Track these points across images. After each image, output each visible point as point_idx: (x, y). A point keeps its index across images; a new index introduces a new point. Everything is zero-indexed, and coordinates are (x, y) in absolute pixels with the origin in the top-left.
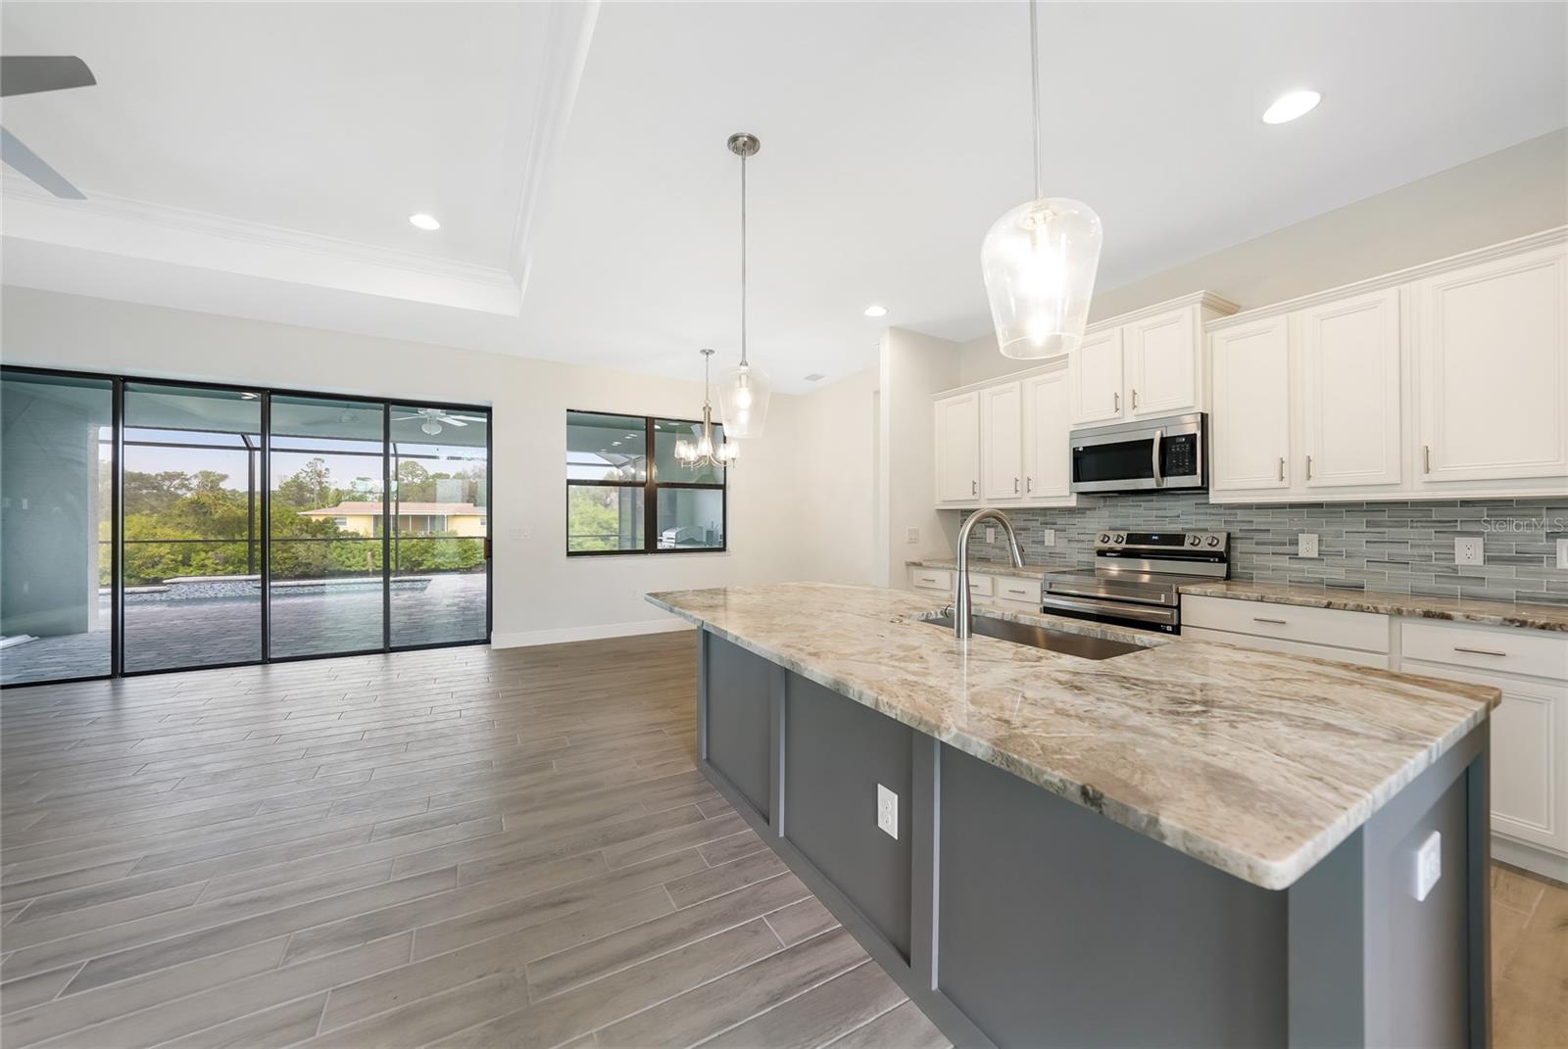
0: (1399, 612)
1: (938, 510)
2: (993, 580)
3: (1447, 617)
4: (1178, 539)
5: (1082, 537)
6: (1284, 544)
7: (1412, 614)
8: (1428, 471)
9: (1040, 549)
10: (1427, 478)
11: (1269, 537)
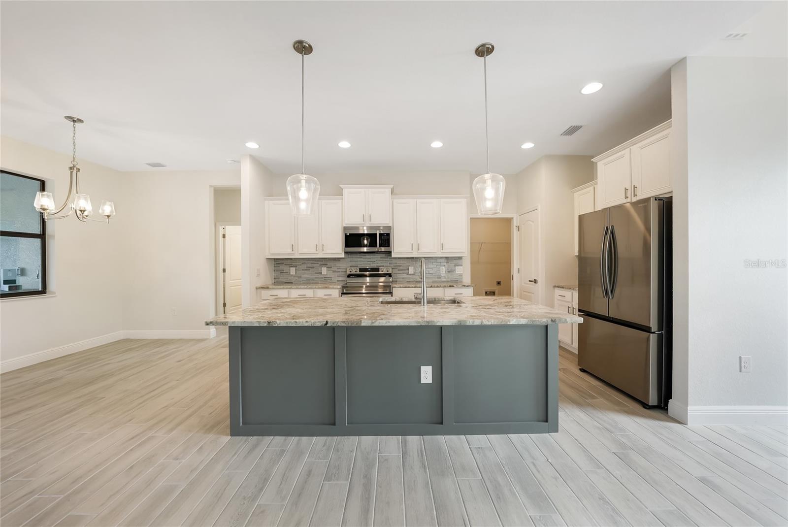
0: (445, 286)
1: (267, 258)
2: (314, 291)
3: (453, 286)
4: (377, 270)
5: (338, 270)
6: (405, 270)
7: (447, 287)
8: (442, 249)
9: (320, 276)
10: (442, 251)
11: (401, 268)
